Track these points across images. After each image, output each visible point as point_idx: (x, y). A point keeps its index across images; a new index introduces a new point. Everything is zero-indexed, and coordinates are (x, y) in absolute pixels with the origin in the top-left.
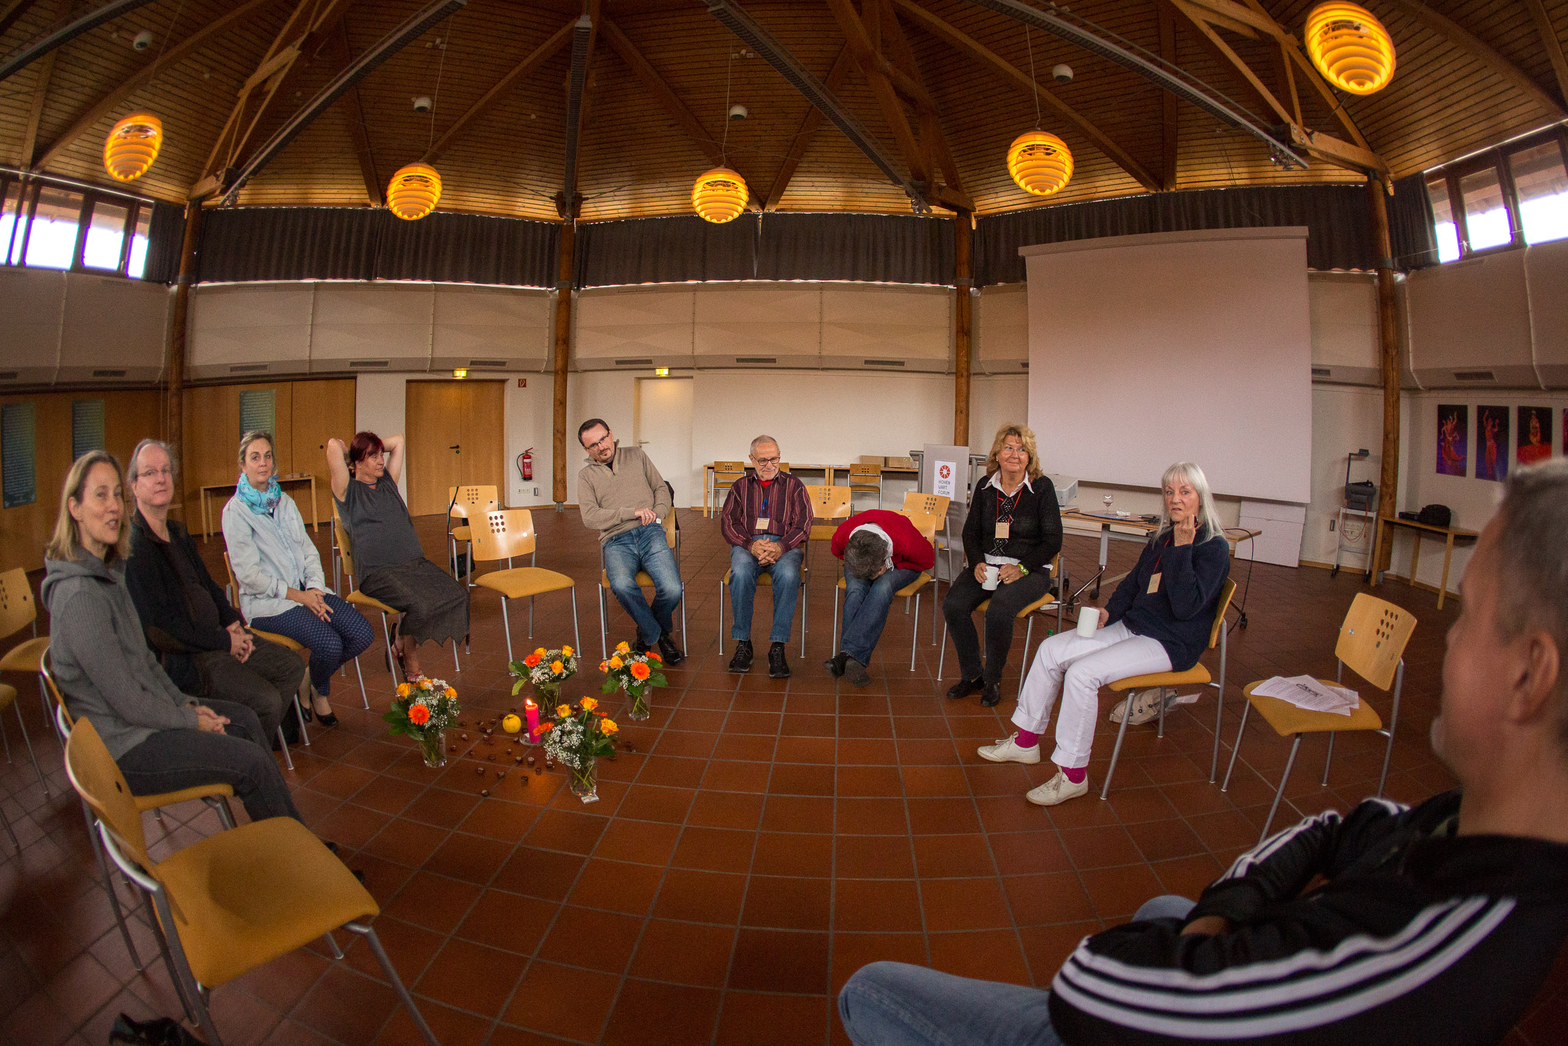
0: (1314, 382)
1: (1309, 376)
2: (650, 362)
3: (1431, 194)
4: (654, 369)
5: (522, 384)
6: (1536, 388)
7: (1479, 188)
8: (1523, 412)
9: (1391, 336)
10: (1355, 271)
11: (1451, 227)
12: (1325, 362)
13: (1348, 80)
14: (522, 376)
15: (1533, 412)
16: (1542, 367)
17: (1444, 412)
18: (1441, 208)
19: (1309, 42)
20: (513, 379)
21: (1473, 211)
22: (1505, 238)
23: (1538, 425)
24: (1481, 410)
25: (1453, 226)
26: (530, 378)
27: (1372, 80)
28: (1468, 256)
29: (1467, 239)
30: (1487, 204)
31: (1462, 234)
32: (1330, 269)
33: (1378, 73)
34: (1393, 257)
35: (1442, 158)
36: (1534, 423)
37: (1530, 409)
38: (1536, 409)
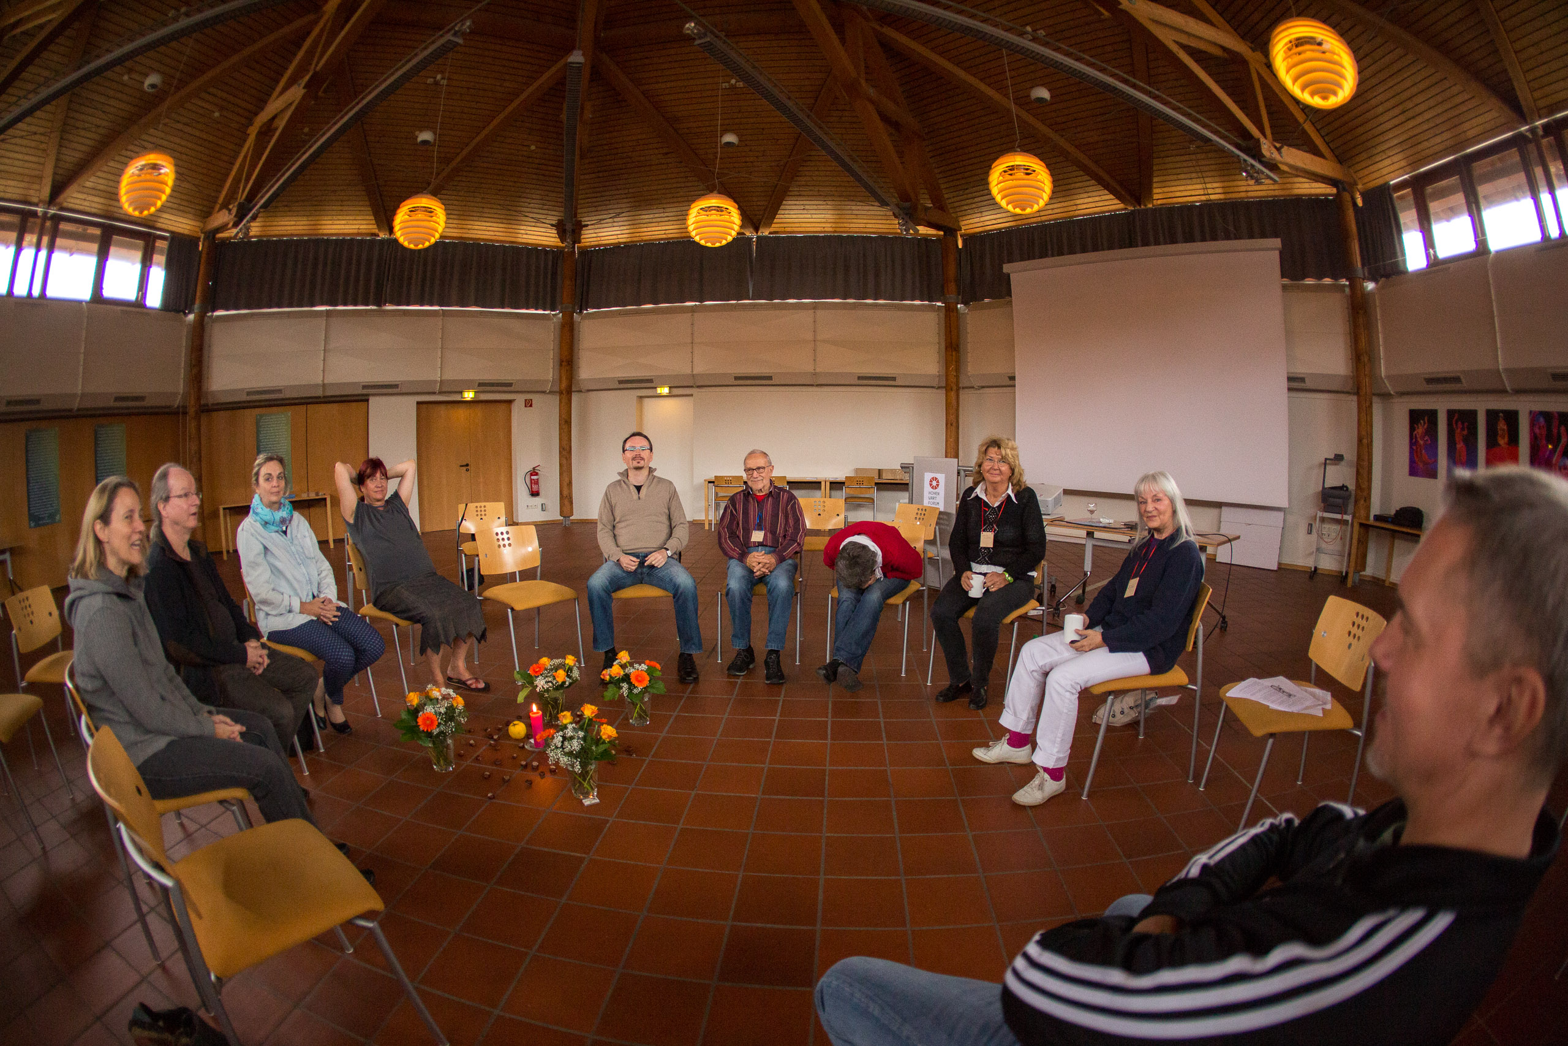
3: (1398, 204)
6: (1503, 391)
7: (1443, 197)
8: (1492, 415)
11: (1418, 236)
13: (1312, 94)
15: (1501, 414)
16: (1506, 370)
18: (1408, 217)
19: (1274, 59)
21: (1439, 219)
22: (1470, 246)
23: (1505, 427)
25: (1420, 235)
27: (1335, 94)
28: (1434, 263)
29: (1433, 247)
30: (1451, 213)
31: (1429, 242)
33: (1341, 87)
35: (1408, 169)
36: (1502, 426)
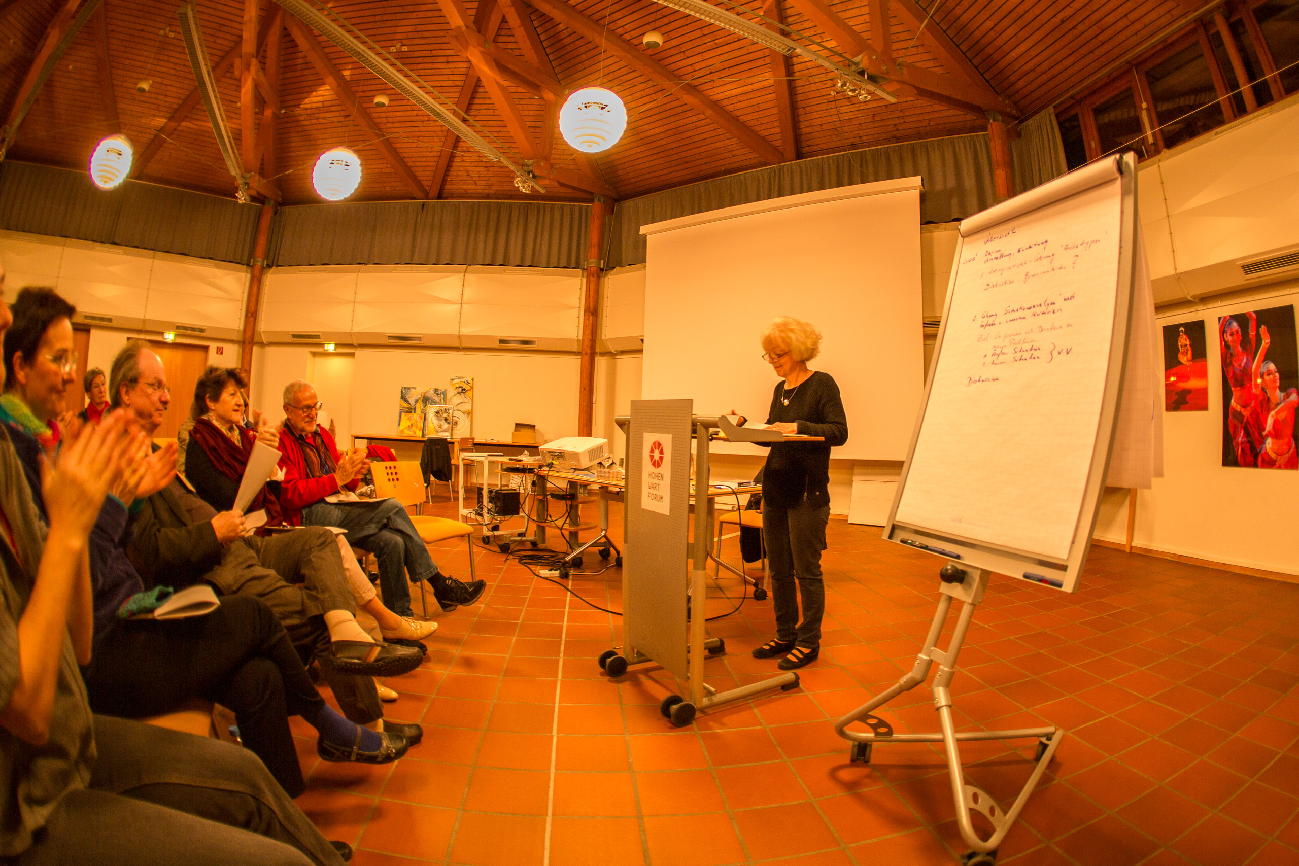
2: (319, 337)
4: (324, 345)
5: (220, 351)
14: (220, 344)
15: (1182, 329)
20: (213, 346)
26: (226, 347)
32: (936, 222)
37: (1178, 326)
38: (1185, 325)
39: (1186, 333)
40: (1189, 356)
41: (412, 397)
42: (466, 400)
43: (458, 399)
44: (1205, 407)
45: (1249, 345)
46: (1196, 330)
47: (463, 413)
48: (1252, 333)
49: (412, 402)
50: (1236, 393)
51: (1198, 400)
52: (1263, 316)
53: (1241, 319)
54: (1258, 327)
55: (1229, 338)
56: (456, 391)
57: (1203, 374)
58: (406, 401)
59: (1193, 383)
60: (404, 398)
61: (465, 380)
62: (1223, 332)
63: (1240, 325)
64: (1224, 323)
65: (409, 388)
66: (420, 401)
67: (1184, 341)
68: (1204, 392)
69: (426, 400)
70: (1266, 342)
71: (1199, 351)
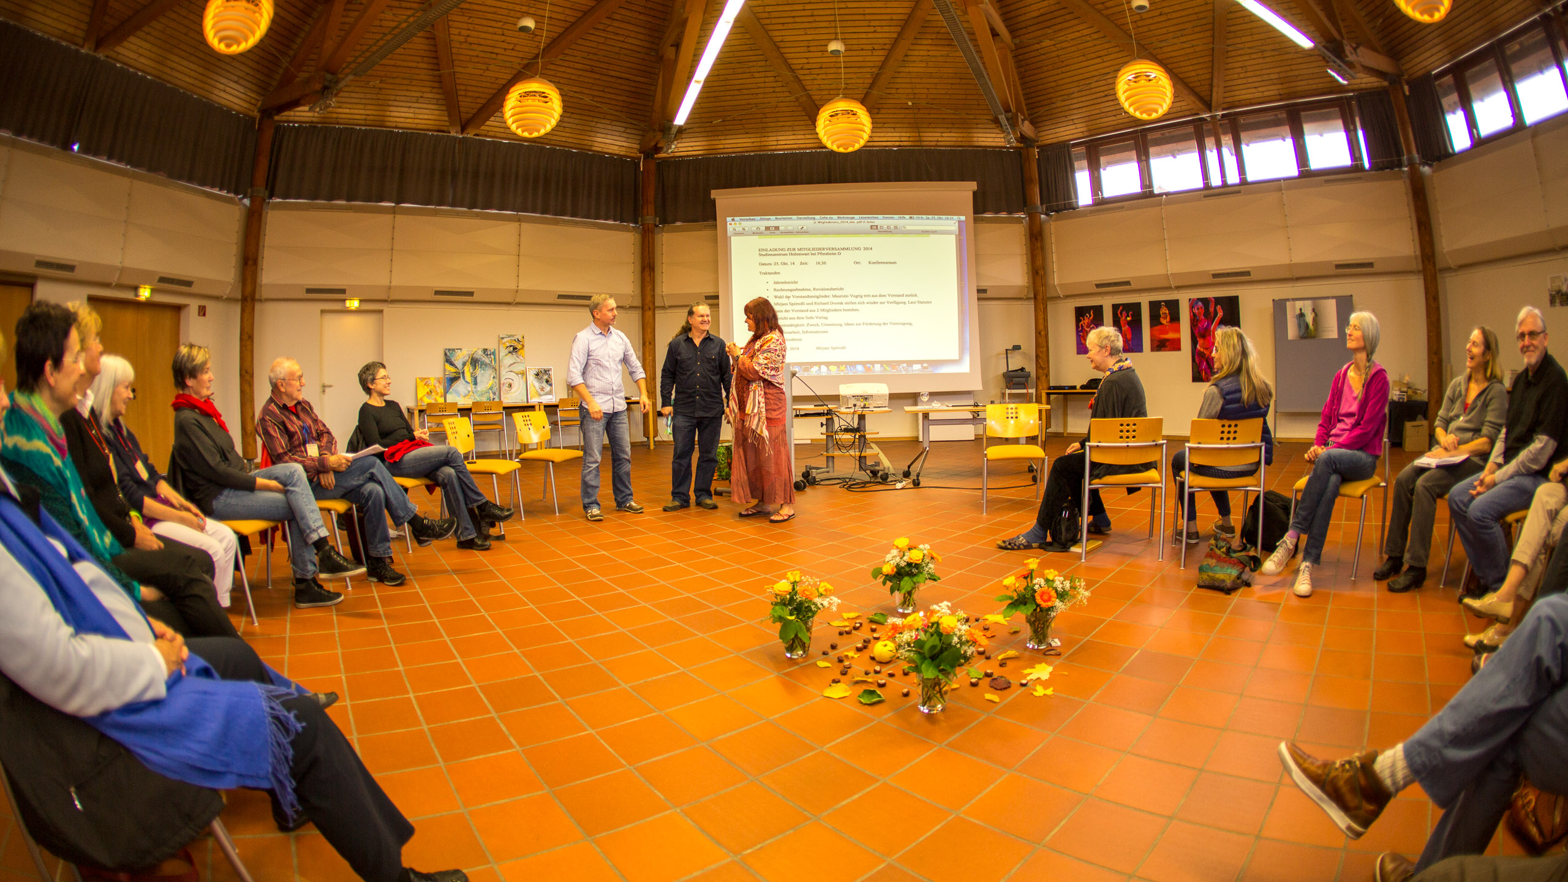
0: (979, 299)
1: (975, 295)
2: (343, 291)
4: (344, 300)
5: (202, 311)
9: (1039, 263)
10: (1003, 215)
12: (984, 284)
14: (203, 302)
15: (1163, 303)
17: (1080, 312)
20: (194, 304)
23: (1167, 312)
24: (1115, 307)
26: (210, 306)
32: (983, 213)
34: (1042, 204)
37: (1160, 302)
38: (1164, 301)
39: (1166, 306)
40: (1168, 319)
41: (459, 358)
42: (519, 360)
43: (508, 360)
44: (1179, 349)
45: (1209, 317)
46: (1173, 305)
47: (517, 374)
48: (1212, 309)
49: (460, 366)
50: (1201, 341)
51: (1175, 345)
52: (1218, 300)
53: (1205, 301)
54: (1216, 305)
55: (1196, 311)
56: (507, 351)
57: (1178, 331)
58: (452, 364)
59: (1171, 335)
60: (449, 361)
61: (516, 338)
62: (1192, 307)
63: (1203, 304)
64: (1193, 303)
65: (454, 350)
66: (468, 364)
67: (1164, 310)
68: (1179, 340)
69: (474, 362)
70: (1220, 314)
71: (1175, 318)
